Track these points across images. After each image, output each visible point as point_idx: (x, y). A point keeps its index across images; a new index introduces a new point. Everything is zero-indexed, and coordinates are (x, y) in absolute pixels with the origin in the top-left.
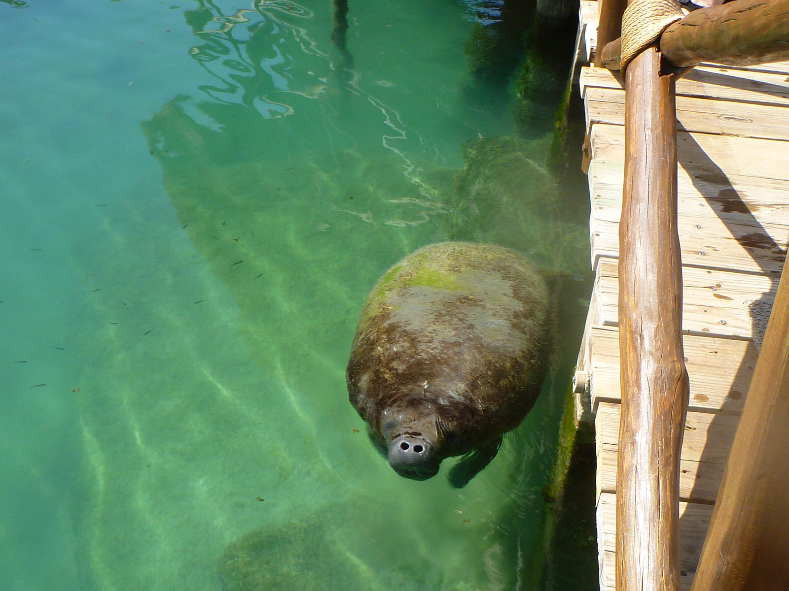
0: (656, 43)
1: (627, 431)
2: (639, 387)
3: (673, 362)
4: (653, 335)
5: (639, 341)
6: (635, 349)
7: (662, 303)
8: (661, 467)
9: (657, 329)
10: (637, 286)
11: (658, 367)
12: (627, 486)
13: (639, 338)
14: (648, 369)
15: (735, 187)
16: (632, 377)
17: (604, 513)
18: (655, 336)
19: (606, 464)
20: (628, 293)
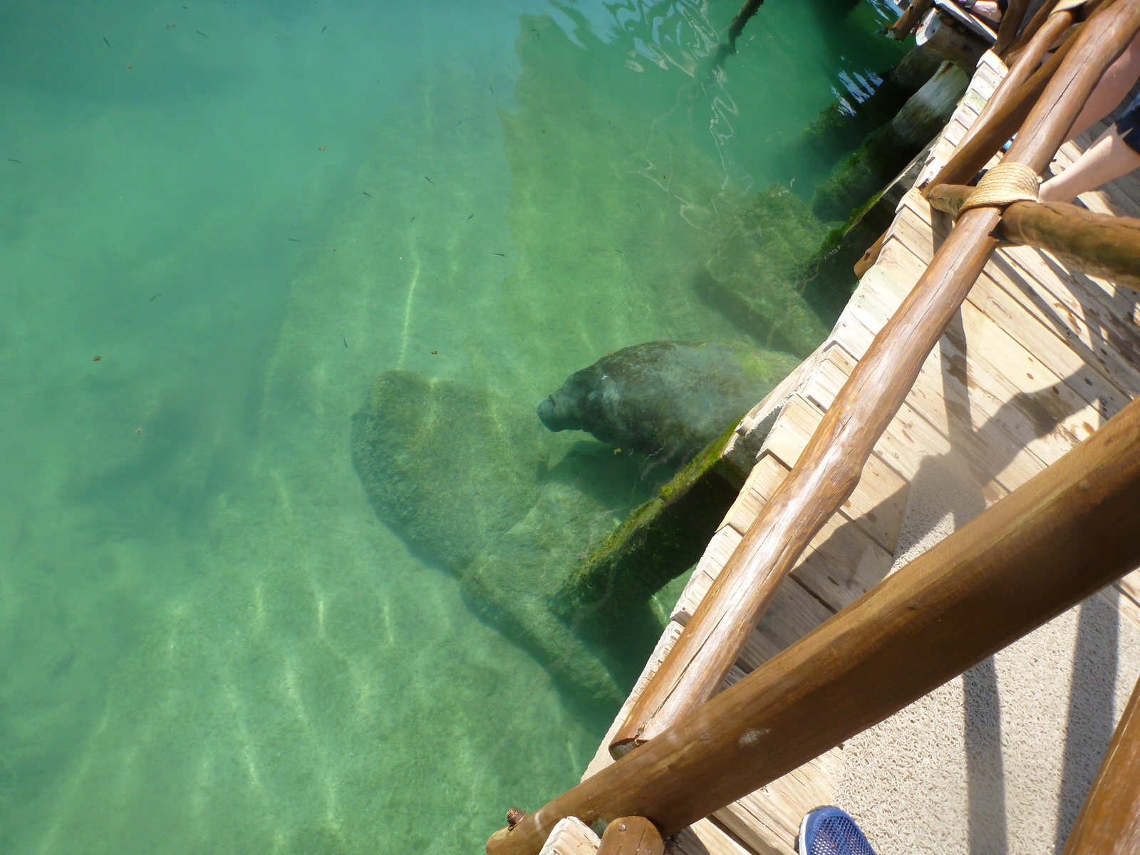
0: (1003, 207)
1: (785, 492)
2: (817, 465)
3: (856, 463)
4: (853, 432)
5: (840, 429)
6: (833, 433)
7: (876, 413)
8: (794, 537)
9: (861, 429)
10: (865, 386)
11: (841, 460)
12: (758, 535)
13: (841, 427)
14: (833, 456)
15: (968, 360)
16: (816, 453)
17: (720, 542)
18: (855, 434)
19: (745, 506)
20: (854, 387)
